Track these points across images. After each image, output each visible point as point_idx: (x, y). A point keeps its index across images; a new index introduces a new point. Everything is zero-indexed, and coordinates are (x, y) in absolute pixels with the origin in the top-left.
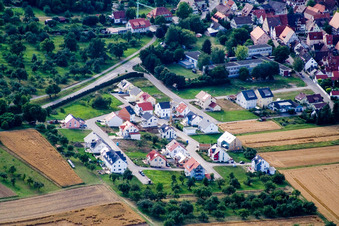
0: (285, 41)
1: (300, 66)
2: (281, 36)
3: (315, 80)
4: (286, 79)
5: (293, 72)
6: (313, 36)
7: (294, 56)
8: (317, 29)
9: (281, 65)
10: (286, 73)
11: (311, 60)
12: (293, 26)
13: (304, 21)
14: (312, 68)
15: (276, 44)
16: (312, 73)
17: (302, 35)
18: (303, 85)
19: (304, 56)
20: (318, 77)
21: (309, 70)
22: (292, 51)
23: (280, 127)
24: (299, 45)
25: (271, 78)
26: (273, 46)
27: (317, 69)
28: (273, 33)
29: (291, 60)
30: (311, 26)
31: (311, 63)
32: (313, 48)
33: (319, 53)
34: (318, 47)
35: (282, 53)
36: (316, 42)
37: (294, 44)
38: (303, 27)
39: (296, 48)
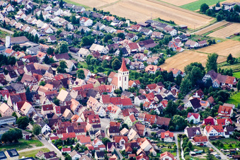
0: (25, 113)
1: (37, 131)
2: (22, 109)
3: (50, 141)
4: (28, 141)
5: (33, 136)
6: (45, 108)
7: (32, 124)
8: (48, 102)
9: (23, 131)
10: (27, 137)
11: (46, 126)
12: (30, 101)
13: (38, 97)
14: (47, 132)
15: (19, 116)
16: (47, 136)
17: (38, 107)
18: (41, 145)
19: (40, 123)
20: (52, 138)
21: (44, 133)
22: (31, 120)
24: (36, 115)
25: (16, 141)
26: (16, 117)
27: (50, 132)
28: (16, 107)
29: (30, 127)
30: (44, 100)
31: (46, 128)
32: (46, 117)
33: (51, 121)
34: (50, 116)
35: (23, 122)
36: (49, 112)
37: (32, 115)
38: (38, 101)
39: (33, 117)
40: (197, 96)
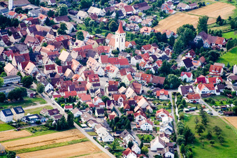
0: (29, 72)
1: (41, 90)
2: (26, 69)
3: (53, 99)
4: (32, 99)
5: (37, 94)
6: (48, 67)
7: (36, 82)
8: (51, 63)
9: (28, 90)
10: (32, 95)
11: (49, 84)
12: (33, 61)
13: (41, 57)
14: (50, 90)
15: (23, 75)
16: (50, 94)
17: (41, 67)
18: (44, 103)
19: (43, 82)
20: (55, 96)
21: (47, 91)
22: (34, 79)
23: (31, 134)
24: (39, 74)
25: (22, 99)
26: (21, 76)
27: (53, 90)
28: (20, 67)
29: (34, 85)
30: (46, 61)
31: (49, 86)
32: (49, 76)
33: (53, 80)
34: (53, 75)
35: (28, 82)
36: (51, 71)
37: (35, 74)
38: (41, 61)
39: (37, 77)
40: (189, 56)
